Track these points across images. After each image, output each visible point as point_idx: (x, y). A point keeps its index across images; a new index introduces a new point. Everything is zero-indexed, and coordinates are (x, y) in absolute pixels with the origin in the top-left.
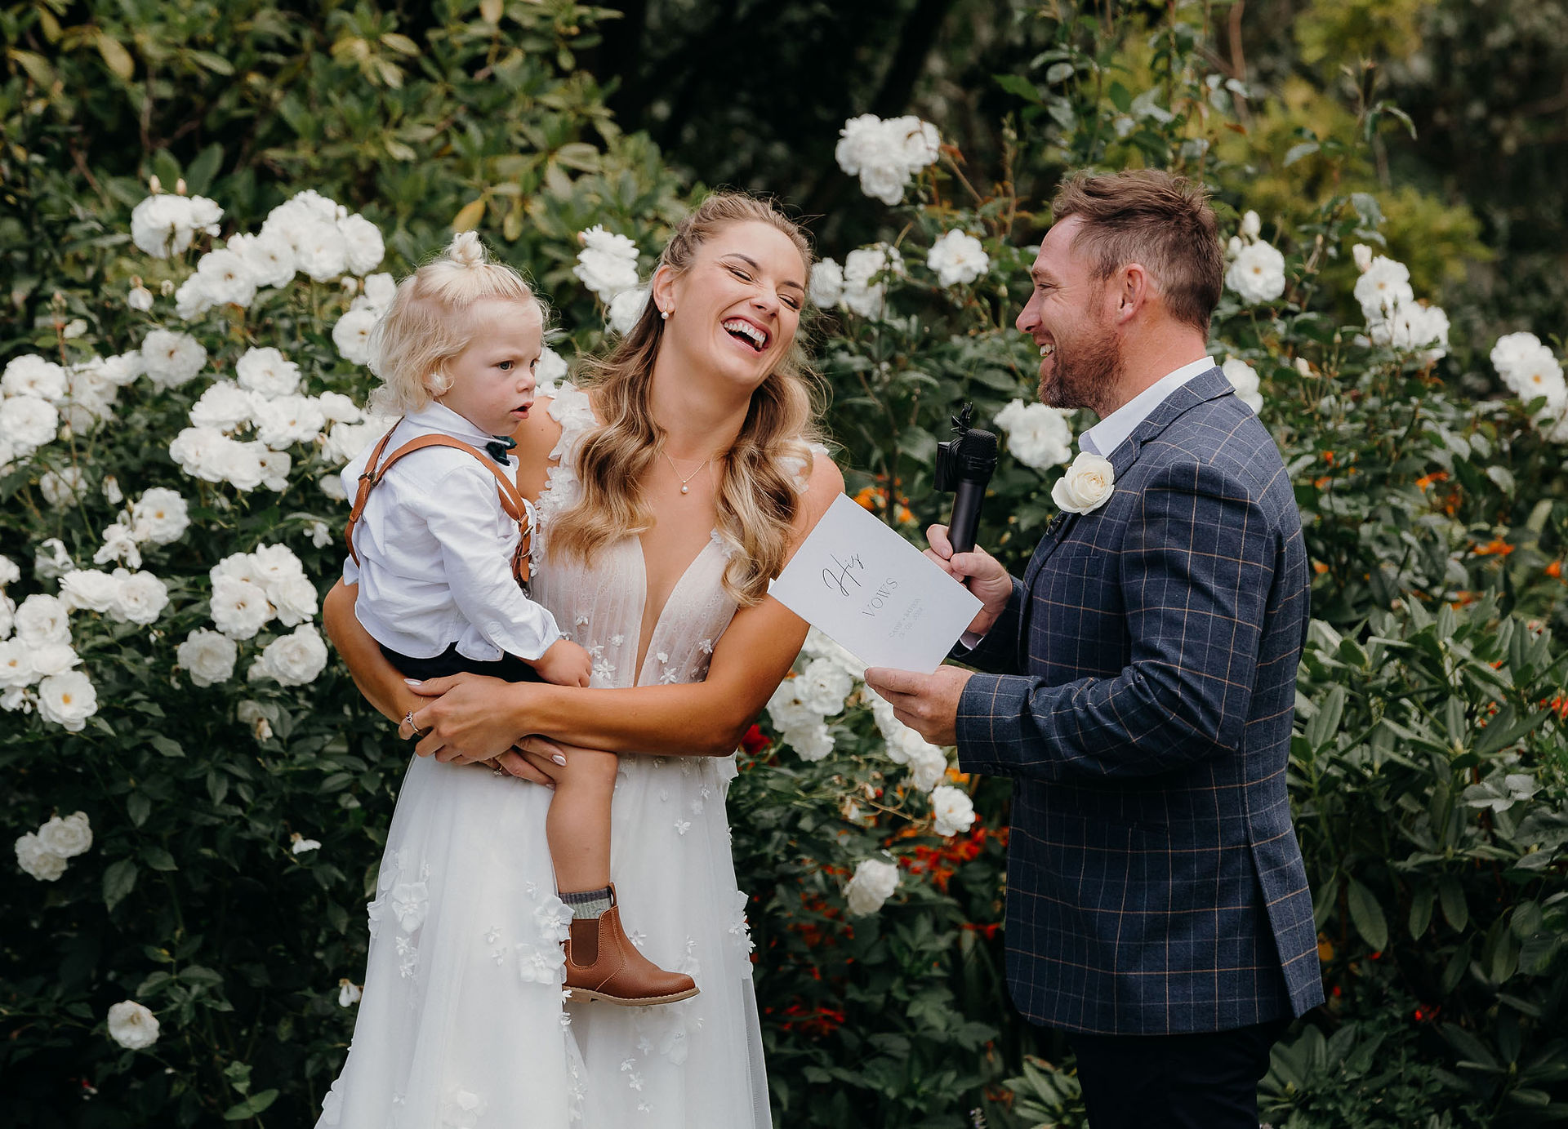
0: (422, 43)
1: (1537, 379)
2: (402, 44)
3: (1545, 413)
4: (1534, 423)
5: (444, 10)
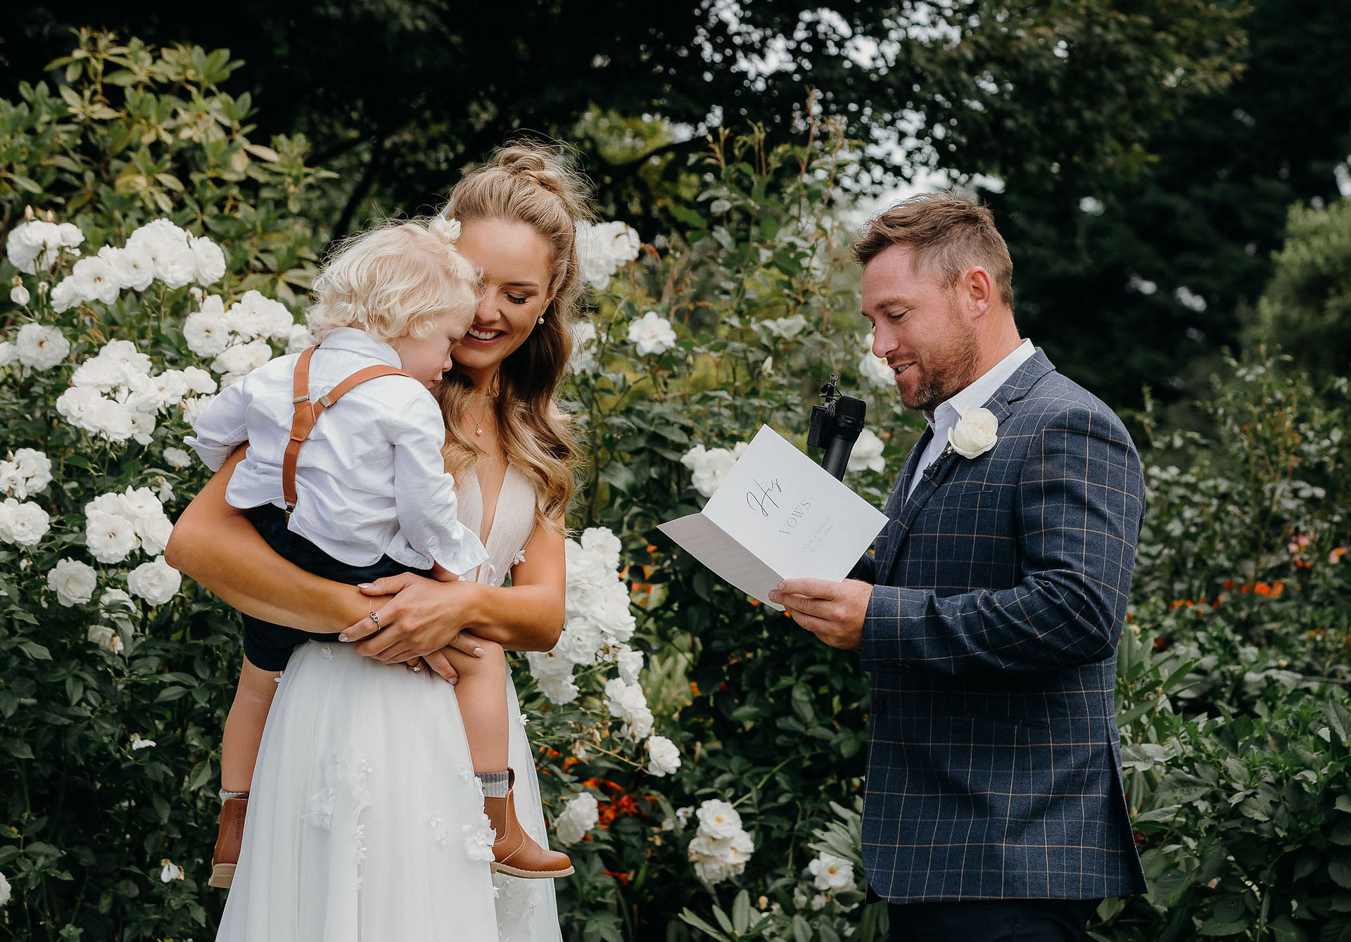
0: (187, 183)
2: (170, 181)
5: (205, 159)
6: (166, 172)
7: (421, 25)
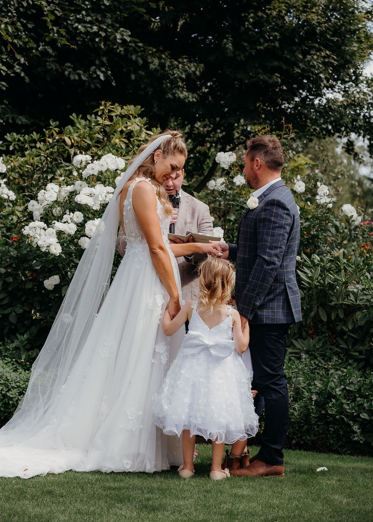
1: (351, 212)
2: (126, 141)
3: (353, 219)
4: (350, 221)
5: (134, 134)
6: (124, 138)
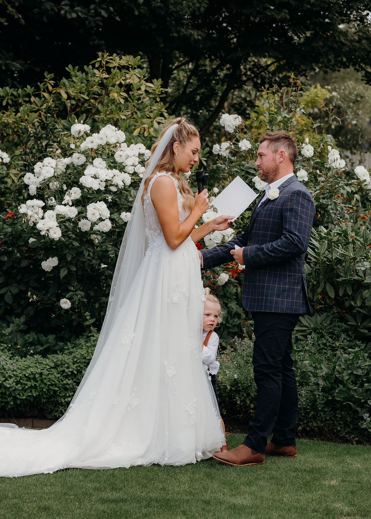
0: (128, 94)
1: (364, 176)
2: (125, 94)
3: (366, 183)
4: (363, 185)
6: (123, 92)
7: (200, 37)
